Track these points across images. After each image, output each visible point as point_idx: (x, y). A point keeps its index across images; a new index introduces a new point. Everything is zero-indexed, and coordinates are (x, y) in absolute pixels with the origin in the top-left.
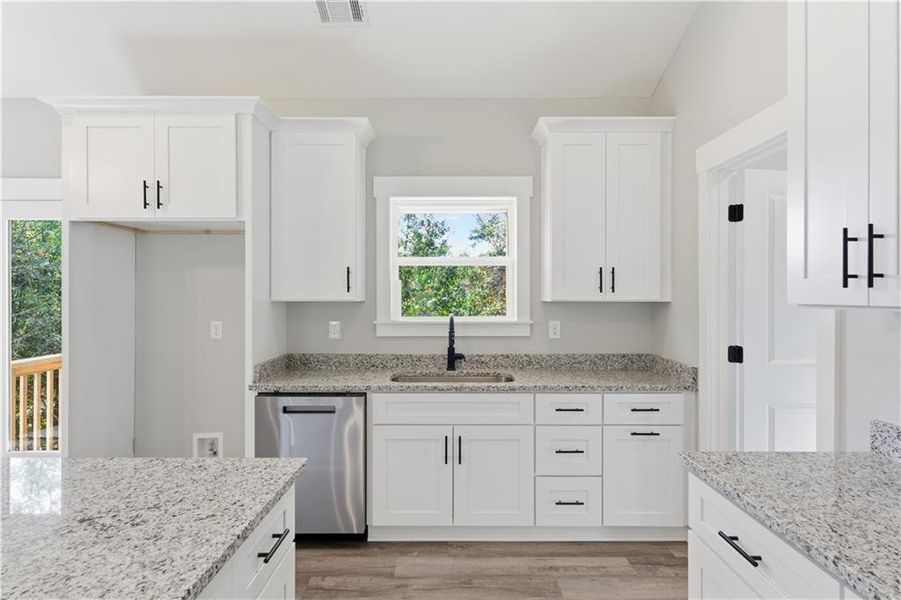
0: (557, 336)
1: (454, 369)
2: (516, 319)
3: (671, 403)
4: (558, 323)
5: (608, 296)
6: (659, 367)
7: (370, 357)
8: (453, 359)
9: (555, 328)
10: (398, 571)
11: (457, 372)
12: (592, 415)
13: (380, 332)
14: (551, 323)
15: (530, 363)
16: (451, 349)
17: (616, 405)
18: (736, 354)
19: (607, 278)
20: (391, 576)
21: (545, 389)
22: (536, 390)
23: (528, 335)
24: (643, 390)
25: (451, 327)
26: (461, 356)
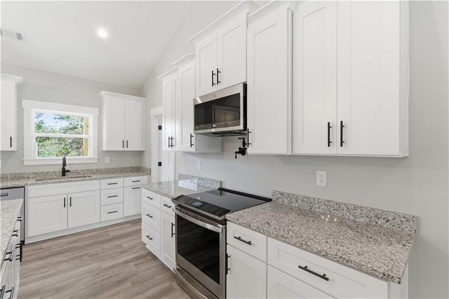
0: (108, 162)
1: (65, 176)
2: (92, 157)
3: (144, 179)
4: (108, 158)
5: (126, 149)
6: (142, 170)
7: (20, 174)
8: (64, 172)
9: (107, 160)
10: (43, 247)
11: (66, 177)
12: (120, 184)
13: (25, 163)
14: (106, 158)
15: (97, 172)
16: (64, 169)
17: (128, 181)
18: (160, 164)
19: (125, 143)
20: (42, 249)
21: (104, 178)
22: (101, 179)
23: (97, 162)
24: (136, 176)
25: (64, 160)
26: (68, 171)
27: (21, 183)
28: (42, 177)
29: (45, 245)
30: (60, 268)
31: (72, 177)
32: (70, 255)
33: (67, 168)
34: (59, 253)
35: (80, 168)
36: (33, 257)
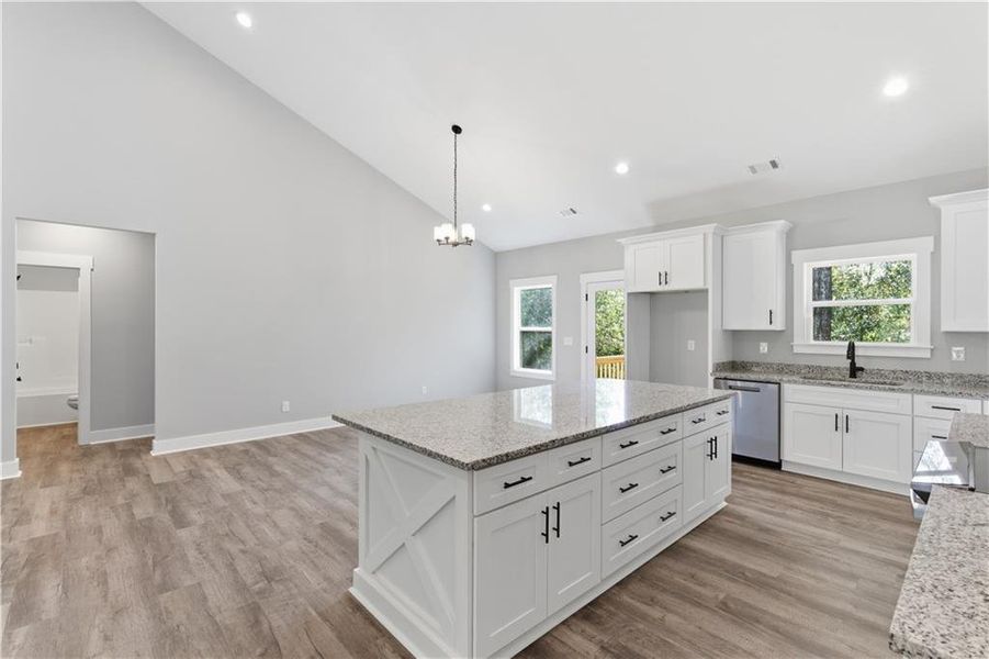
0: (962, 359)
1: (855, 377)
4: (962, 349)
7: (789, 366)
8: (854, 371)
9: (958, 353)
11: (857, 379)
13: (795, 350)
14: (954, 348)
15: (930, 378)
16: (852, 364)
21: (922, 392)
22: (915, 392)
23: (929, 356)
25: (852, 348)
26: (862, 369)
27: (776, 378)
28: (815, 374)
29: (800, 481)
30: (788, 512)
31: (866, 382)
32: (817, 506)
33: (859, 364)
34: (807, 498)
35: (887, 366)
36: (774, 486)
